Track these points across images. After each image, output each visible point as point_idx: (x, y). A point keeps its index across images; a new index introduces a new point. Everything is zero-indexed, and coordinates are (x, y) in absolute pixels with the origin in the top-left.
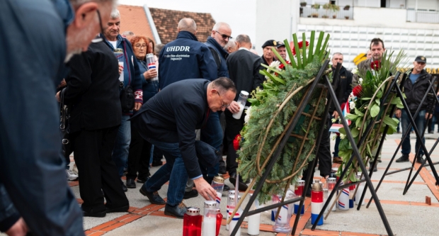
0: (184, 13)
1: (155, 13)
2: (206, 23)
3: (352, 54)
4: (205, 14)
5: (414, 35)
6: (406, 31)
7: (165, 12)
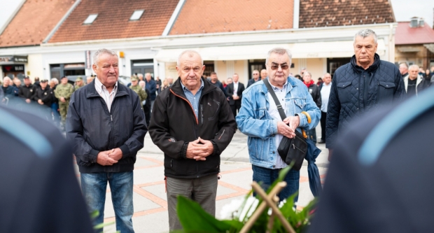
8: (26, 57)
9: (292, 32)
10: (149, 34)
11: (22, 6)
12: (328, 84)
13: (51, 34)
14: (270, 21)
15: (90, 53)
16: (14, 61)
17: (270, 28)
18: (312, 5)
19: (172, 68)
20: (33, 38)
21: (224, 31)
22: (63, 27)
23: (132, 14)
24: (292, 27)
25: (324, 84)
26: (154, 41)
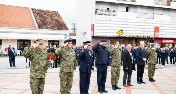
0: (47, 11)
1: (34, 11)
2: (56, 16)
3: (116, 30)
4: (56, 12)
5: (139, 23)
6: (136, 21)
7: (38, 10)
9: (37, 30)
14: (26, 25)
18: (40, 21)
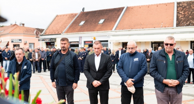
8: (55, 39)
9: (173, 28)
10: (107, 29)
11: (55, 18)
12: (191, 54)
13: (66, 30)
14: (162, 24)
15: (81, 37)
16: (51, 41)
17: (162, 27)
18: (183, 16)
19: (116, 44)
20: (58, 31)
21: (140, 28)
22: (71, 27)
23: (100, 21)
24: (173, 26)
25: (189, 54)
26: (109, 33)
